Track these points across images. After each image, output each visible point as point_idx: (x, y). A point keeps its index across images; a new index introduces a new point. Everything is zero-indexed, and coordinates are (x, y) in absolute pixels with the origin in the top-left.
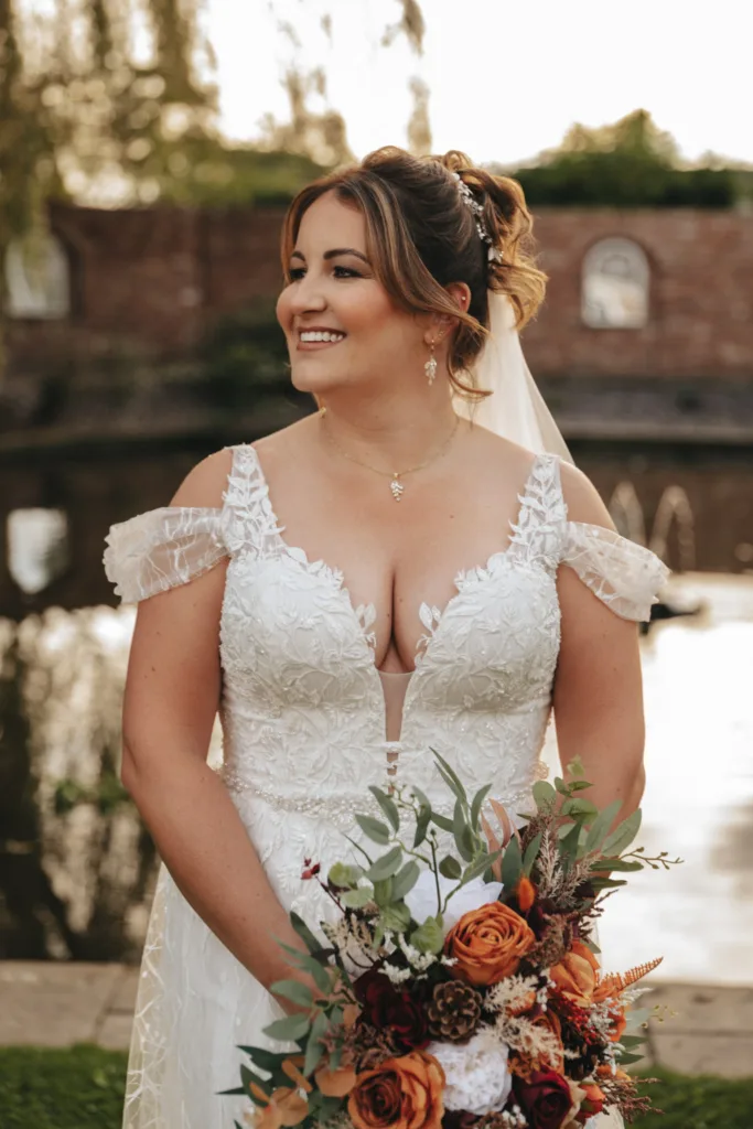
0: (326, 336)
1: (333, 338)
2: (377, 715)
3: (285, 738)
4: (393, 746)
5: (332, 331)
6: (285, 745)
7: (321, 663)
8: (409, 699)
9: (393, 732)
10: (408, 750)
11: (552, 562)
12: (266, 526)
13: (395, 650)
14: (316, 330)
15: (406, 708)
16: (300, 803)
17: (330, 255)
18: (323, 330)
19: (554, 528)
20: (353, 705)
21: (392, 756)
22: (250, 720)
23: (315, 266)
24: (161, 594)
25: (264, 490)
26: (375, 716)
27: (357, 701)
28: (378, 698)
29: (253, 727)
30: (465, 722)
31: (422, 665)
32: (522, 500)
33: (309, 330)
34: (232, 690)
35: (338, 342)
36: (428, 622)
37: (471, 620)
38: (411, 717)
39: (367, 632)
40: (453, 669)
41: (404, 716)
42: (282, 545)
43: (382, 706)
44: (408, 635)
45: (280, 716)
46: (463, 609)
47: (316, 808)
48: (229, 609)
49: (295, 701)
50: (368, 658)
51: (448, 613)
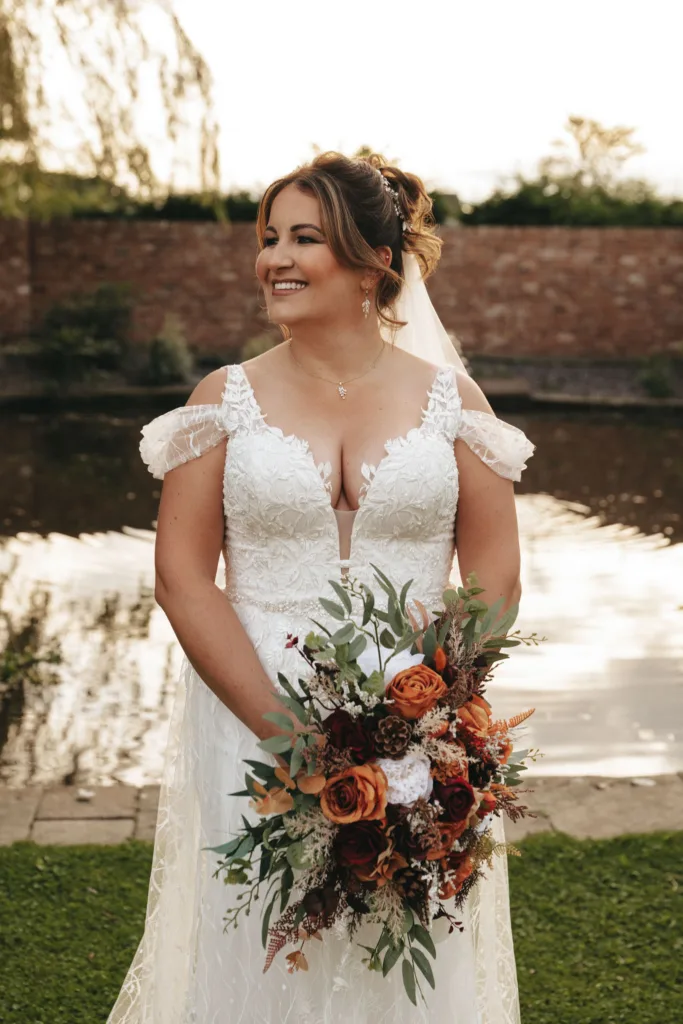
0: (293, 285)
1: (299, 286)
2: (334, 541)
3: (270, 561)
4: (346, 563)
5: (297, 282)
6: (270, 566)
7: (294, 503)
8: (356, 529)
9: (345, 553)
10: (356, 565)
11: (452, 436)
12: (253, 413)
13: (345, 497)
14: (286, 281)
15: (353, 536)
16: (281, 606)
17: (295, 228)
18: (291, 281)
19: (452, 413)
20: (317, 535)
21: (345, 570)
22: (245, 551)
23: (284, 237)
24: (181, 466)
25: (250, 392)
26: (331, 542)
27: (319, 532)
28: (334, 529)
29: (247, 555)
30: (395, 546)
31: (364, 504)
32: (430, 395)
33: (281, 282)
34: (232, 531)
35: (301, 289)
36: (367, 476)
37: (397, 472)
38: (358, 543)
39: (326, 482)
40: (385, 508)
41: (352, 541)
42: (265, 426)
43: (337, 535)
44: (353, 484)
45: (266, 546)
46: (391, 465)
47: (293, 608)
48: (229, 470)
49: (276, 533)
50: (326, 500)
51: (381, 468)
